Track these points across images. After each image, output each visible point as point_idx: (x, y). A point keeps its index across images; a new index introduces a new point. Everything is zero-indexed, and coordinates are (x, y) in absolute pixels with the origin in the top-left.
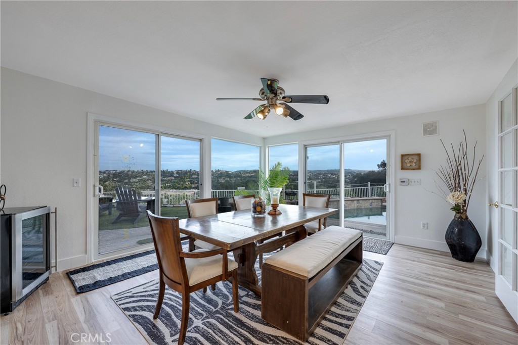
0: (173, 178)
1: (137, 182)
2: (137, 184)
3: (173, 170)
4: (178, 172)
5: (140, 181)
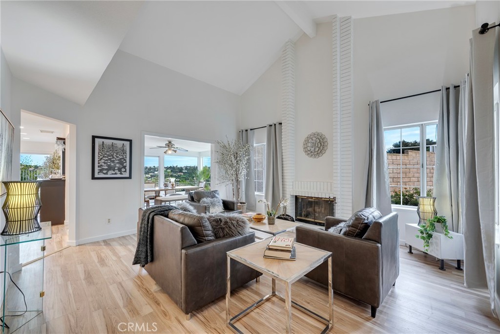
0: (182, 174)
1: (149, 178)
2: (150, 179)
3: (183, 166)
4: (186, 168)
5: (152, 176)
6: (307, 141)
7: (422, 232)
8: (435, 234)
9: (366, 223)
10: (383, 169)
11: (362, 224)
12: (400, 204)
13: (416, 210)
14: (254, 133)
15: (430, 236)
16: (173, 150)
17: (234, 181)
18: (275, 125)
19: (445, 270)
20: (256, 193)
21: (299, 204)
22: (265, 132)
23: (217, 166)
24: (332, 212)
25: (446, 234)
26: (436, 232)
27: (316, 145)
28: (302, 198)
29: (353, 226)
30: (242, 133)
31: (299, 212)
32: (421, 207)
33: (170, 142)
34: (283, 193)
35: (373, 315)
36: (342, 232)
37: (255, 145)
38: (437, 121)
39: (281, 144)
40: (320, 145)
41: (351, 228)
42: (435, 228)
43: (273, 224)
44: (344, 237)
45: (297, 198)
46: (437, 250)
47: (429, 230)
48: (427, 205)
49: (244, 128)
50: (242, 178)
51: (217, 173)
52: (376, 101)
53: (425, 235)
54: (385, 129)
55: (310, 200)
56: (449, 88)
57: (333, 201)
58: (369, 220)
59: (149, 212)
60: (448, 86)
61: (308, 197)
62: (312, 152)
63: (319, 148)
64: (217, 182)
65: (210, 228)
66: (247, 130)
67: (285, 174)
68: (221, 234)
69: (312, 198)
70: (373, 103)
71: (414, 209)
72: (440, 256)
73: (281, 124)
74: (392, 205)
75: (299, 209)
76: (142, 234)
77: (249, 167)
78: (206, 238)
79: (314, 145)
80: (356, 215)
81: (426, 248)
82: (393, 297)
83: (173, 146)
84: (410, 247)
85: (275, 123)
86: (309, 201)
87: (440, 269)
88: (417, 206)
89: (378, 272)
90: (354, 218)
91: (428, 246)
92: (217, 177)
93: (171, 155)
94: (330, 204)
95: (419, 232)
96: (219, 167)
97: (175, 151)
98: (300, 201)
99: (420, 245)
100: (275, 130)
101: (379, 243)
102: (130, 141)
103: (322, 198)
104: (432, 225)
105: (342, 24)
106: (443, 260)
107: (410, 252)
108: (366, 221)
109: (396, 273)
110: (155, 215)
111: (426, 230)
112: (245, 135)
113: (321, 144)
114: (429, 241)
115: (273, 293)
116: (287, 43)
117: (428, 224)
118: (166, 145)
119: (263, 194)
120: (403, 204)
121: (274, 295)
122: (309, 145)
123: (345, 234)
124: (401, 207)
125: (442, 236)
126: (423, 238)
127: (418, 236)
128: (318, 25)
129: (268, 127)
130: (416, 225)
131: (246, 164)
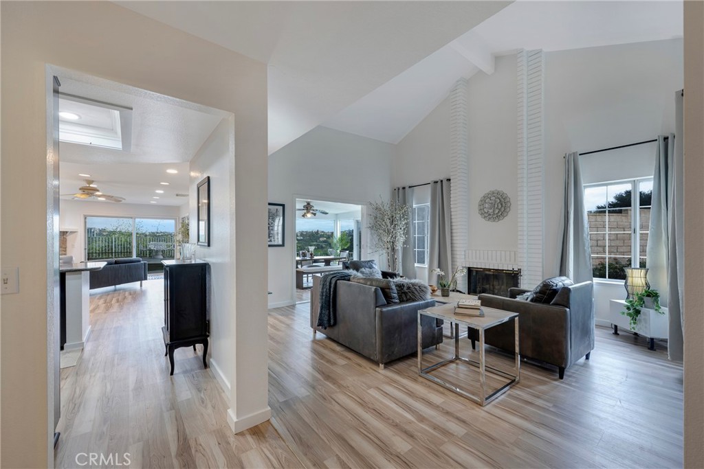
6: (483, 201)
7: (628, 308)
8: (643, 310)
9: (555, 290)
10: (583, 234)
11: (550, 290)
12: (605, 277)
13: (624, 284)
14: (413, 191)
15: (638, 312)
16: (312, 213)
17: (390, 249)
18: (442, 181)
19: (655, 350)
20: (416, 265)
21: (472, 278)
22: (428, 190)
23: (369, 233)
24: (516, 284)
25: (656, 310)
26: (645, 307)
27: (496, 206)
28: (477, 271)
29: (540, 292)
30: (398, 192)
31: (472, 288)
32: (630, 280)
33: (308, 204)
34: (452, 265)
35: (561, 377)
36: (529, 299)
37: (414, 206)
38: (652, 177)
39: (449, 204)
40: (500, 206)
41: (538, 294)
42: (644, 302)
43: (448, 296)
44: (531, 303)
45: (470, 270)
46: (646, 327)
47: (637, 305)
48: (637, 278)
49: (401, 186)
50: (399, 246)
51: (369, 240)
52: (574, 153)
53: (631, 311)
54: (584, 186)
55: (487, 272)
56: (667, 138)
57: (518, 274)
58: (558, 287)
59: (330, 278)
60: (666, 135)
61: (485, 269)
62: (490, 215)
63: (500, 210)
64: (369, 251)
65: (396, 291)
66: (404, 188)
67: (454, 242)
68: (405, 299)
69: (489, 270)
70: (570, 155)
71: (621, 282)
72: (649, 335)
73: (450, 180)
74: (594, 278)
75: (472, 285)
76: (324, 297)
77: (407, 233)
78: (393, 300)
79: (493, 206)
80: (545, 282)
81: (633, 325)
82: (586, 367)
83: (313, 208)
84: (616, 327)
85: (442, 179)
86: (486, 275)
87: (649, 349)
88: (624, 279)
89: (566, 334)
90: (542, 285)
91: (635, 323)
92: (369, 245)
93: (310, 218)
94: (514, 277)
95: (625, 308)
96: (371, 234)
97: (315, 214)
98: (474, 274)
99: (626, 324)
100: (441, 188)
101: (567, 307)
102: (283, 206)
103: (503, 270)
104: (641, 299)
105: (530, 59)
106: (652, 339)
107: (616, 333)
108: (554, 288)
109: (589, 344)
110: (339, 280)
111: (632, 305)
112: (401, 194)
113: (501, 204)
114: (637, 318)
115: (456, 356)
116: (458, 81)
117: (636, 298)
118: (304, 207)
119: (426, 265)
120: (609, 277)
121: (457, 358)
122: (487, 206)
123: (532, 300)
124: (607, 281)
125: (652, 312)
126: (629, 314)
127: (624, 313)
128: (498, 59)
129: (432, 184)
130: (623, 302)
131: (404, 229)
